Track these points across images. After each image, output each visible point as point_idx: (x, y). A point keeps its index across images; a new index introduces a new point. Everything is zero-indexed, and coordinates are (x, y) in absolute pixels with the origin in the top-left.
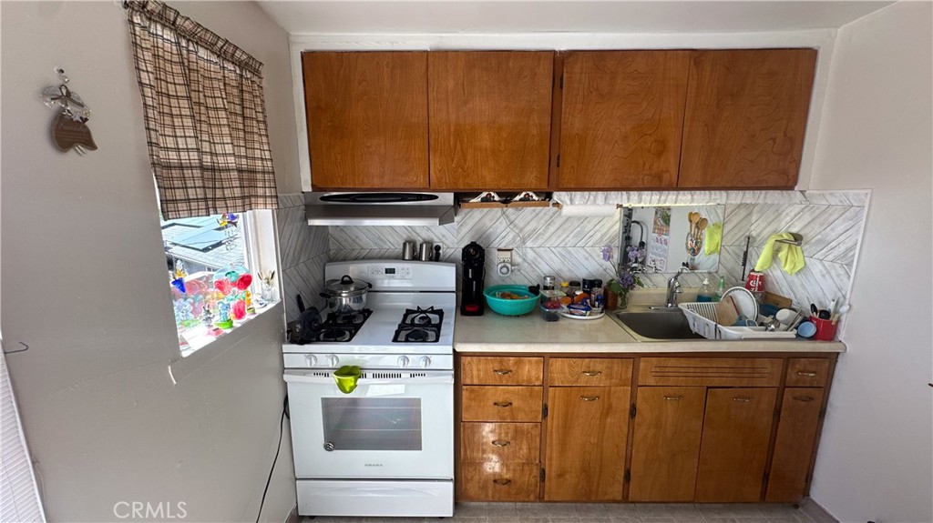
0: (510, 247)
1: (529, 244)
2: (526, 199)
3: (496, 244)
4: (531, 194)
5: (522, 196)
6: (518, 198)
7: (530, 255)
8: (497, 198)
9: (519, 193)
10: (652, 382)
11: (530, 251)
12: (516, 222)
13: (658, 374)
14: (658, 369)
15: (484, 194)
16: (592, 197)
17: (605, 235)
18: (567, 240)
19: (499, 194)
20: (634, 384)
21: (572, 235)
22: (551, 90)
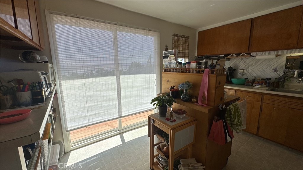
0: (244, 69)
1: (250, 68)
2: (243, 55)
3: (239, 68)
4: (244, 54)
5: (242, 54)
6: (241, 55)
7: (250, 71)
8: (235, 55)
9: (241, 54)
10: (268, 102)
11: (250, 69)
12: (246, 62)
13: (270, 100)
14: (270, 99)
15: (232, 55)
16: (264, 53)
17: (279, 65)
18: (263, 67)
19: (235, 54)
20: (261, 101)
21: (265, 65)
22: (250, 28)
